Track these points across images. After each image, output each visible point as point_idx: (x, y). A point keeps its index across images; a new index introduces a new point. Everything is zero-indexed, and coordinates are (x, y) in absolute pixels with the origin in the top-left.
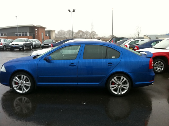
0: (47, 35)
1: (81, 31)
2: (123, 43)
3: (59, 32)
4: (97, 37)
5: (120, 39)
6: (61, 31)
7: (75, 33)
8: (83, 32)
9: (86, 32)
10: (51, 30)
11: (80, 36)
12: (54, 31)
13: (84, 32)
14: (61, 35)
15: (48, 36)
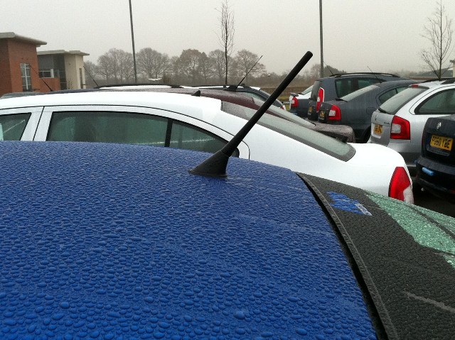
0: (52, 71)
1: (196, 52)
2: (382, 107)
3: (104, 59)
4: (260, 75)
5: (360, 81)
6: (114, 53)
7: (169, 63)
8: (202, 57)
9: (216, 57)
11: (194, 72)
12: (81, 55)
13: (207, 54)
14: (115, 73)
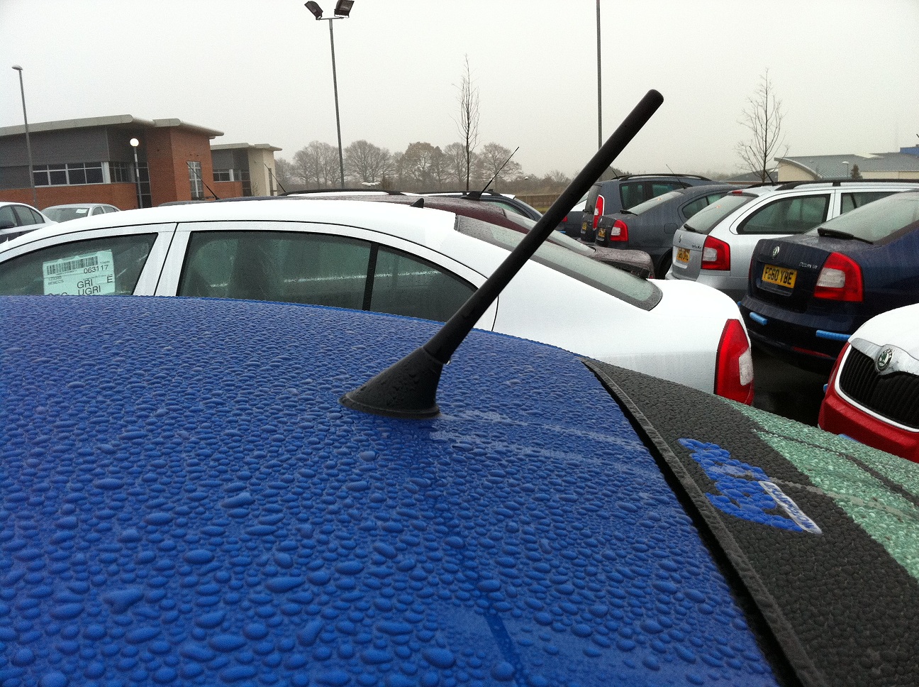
0: (231, 172)
1: (427, 147)
3: (302, 156)
4: (514, 177)
5: (655, 186)
6: (316, 147)
7: (391, 161)
8: (436, 153)
9: (454, 152)
10: (252, 143)
12: (271, 150)
13: (443, 149)
14: (317, 174)
15: (232, 179)
